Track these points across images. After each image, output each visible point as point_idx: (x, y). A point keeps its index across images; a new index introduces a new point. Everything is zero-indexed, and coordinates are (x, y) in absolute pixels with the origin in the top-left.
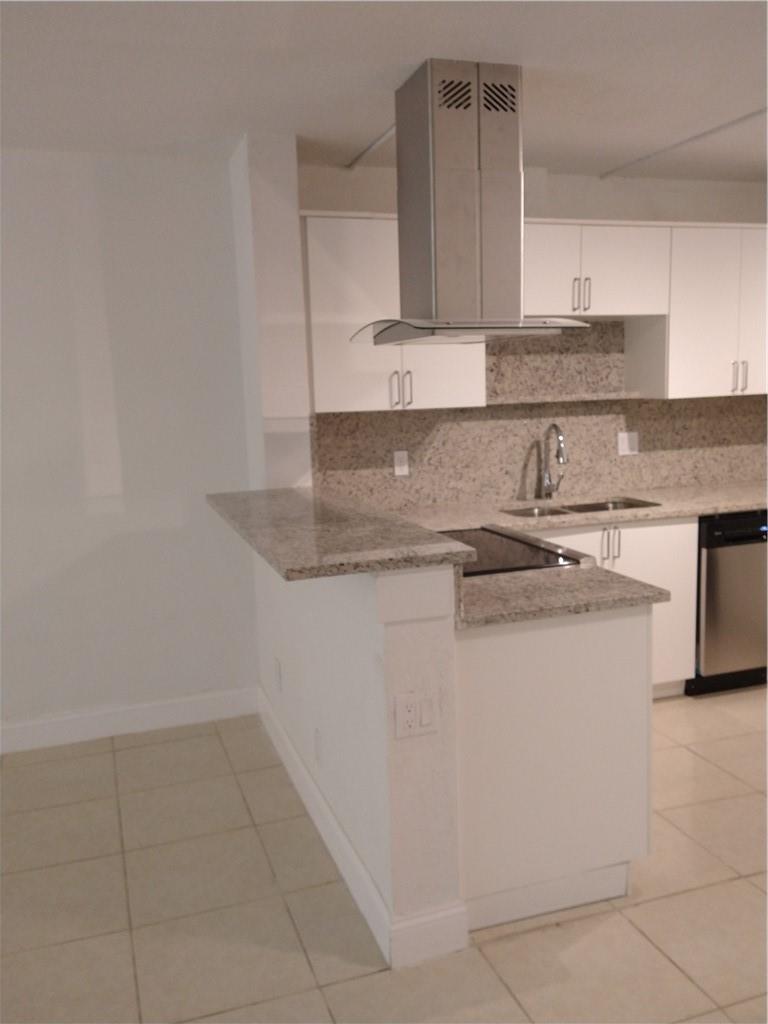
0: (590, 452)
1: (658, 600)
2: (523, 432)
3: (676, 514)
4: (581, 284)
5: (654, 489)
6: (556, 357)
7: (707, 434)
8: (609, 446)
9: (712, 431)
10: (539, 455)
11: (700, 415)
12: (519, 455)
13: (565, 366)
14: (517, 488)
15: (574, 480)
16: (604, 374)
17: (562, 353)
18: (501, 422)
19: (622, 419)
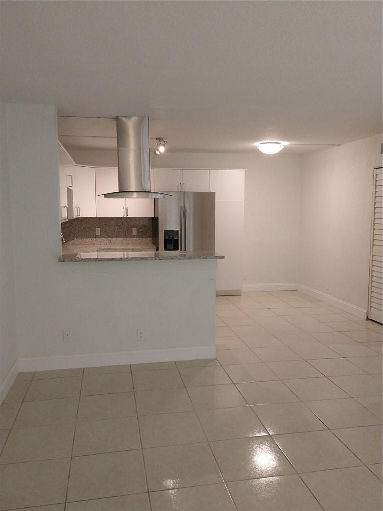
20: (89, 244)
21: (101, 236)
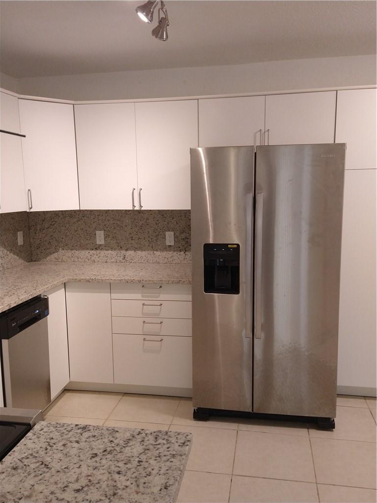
20: (85, 262)
21: (107, 247)
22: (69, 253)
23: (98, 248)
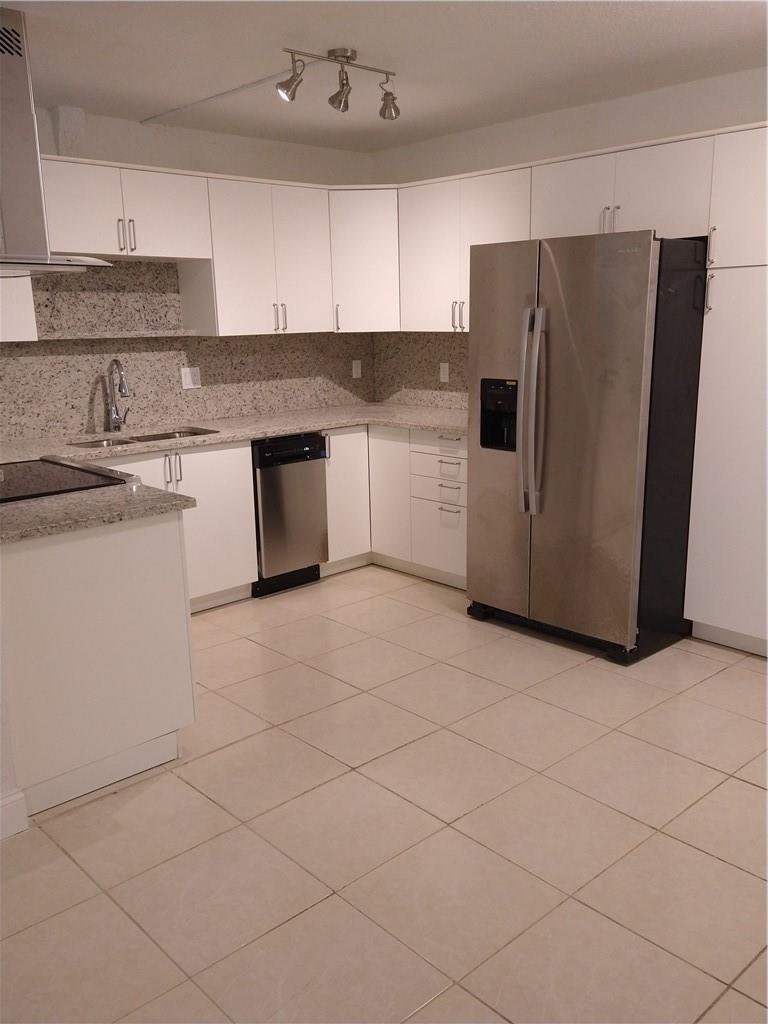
0: (156, 387)
1: (185, 507)
2: (86, 367)
3: (231, 439)
4: (126, 225)
5: (218, 419)
6: (113, 295)
7: (262, 369)
8: (173, 380)
9: (266, 367)
10: (105, 390)
11: (254, 352)
12: (84, 390)
13: (123, 305)
14: (85, 422)
15: (142, 412)
16: (162, 313)
17: (118, 291)
18: (61, 358)
19: (183, 354)
20: (428, 406)
21: (451, 386)
22: (411, 393)
23: (441, 387)
